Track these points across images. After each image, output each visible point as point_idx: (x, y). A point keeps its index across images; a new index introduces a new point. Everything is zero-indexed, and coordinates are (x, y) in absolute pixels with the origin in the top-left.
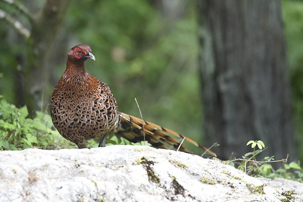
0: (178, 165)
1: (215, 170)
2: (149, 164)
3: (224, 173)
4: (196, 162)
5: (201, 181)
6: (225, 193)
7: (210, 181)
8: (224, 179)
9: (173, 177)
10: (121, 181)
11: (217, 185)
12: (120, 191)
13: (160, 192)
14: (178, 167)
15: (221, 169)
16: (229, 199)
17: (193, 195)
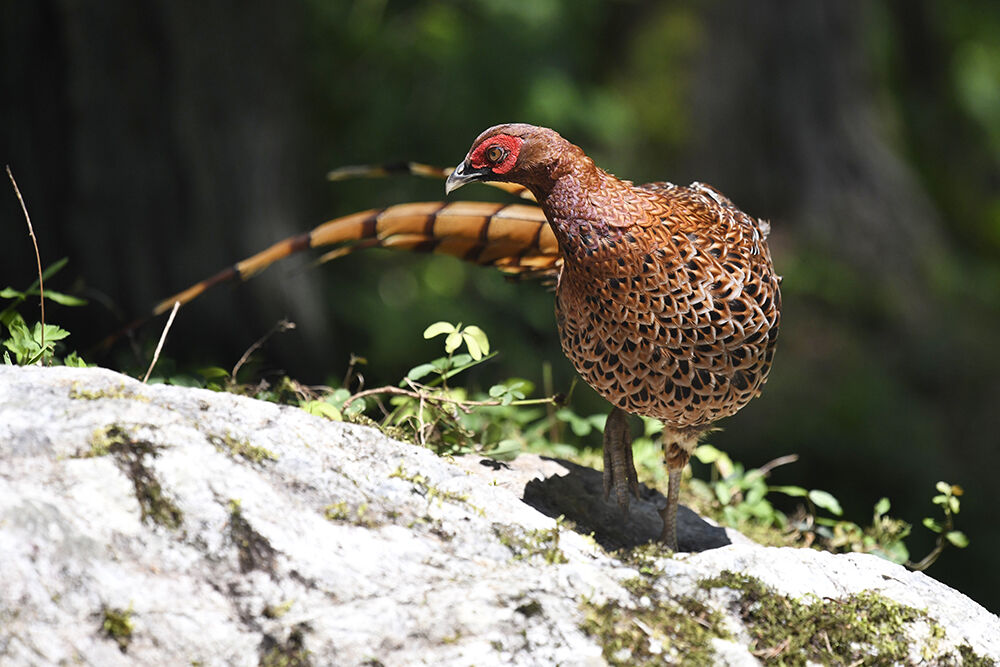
0: (242, 454)
1: (366, 464)
2: (139, 452)
3: (402, 478)
4: (299, 437)
5: (327, 513)
6: (419, 560)
7: (360, 512)
8: (407, 503)
9: (231, 502)
10: (46, 523)
11: (389, 529)
12: (43, 564)
13: (185, 564)
14: (242, 464)
15: (390, 459)
16: (438, 585)
17: (307, 574)
